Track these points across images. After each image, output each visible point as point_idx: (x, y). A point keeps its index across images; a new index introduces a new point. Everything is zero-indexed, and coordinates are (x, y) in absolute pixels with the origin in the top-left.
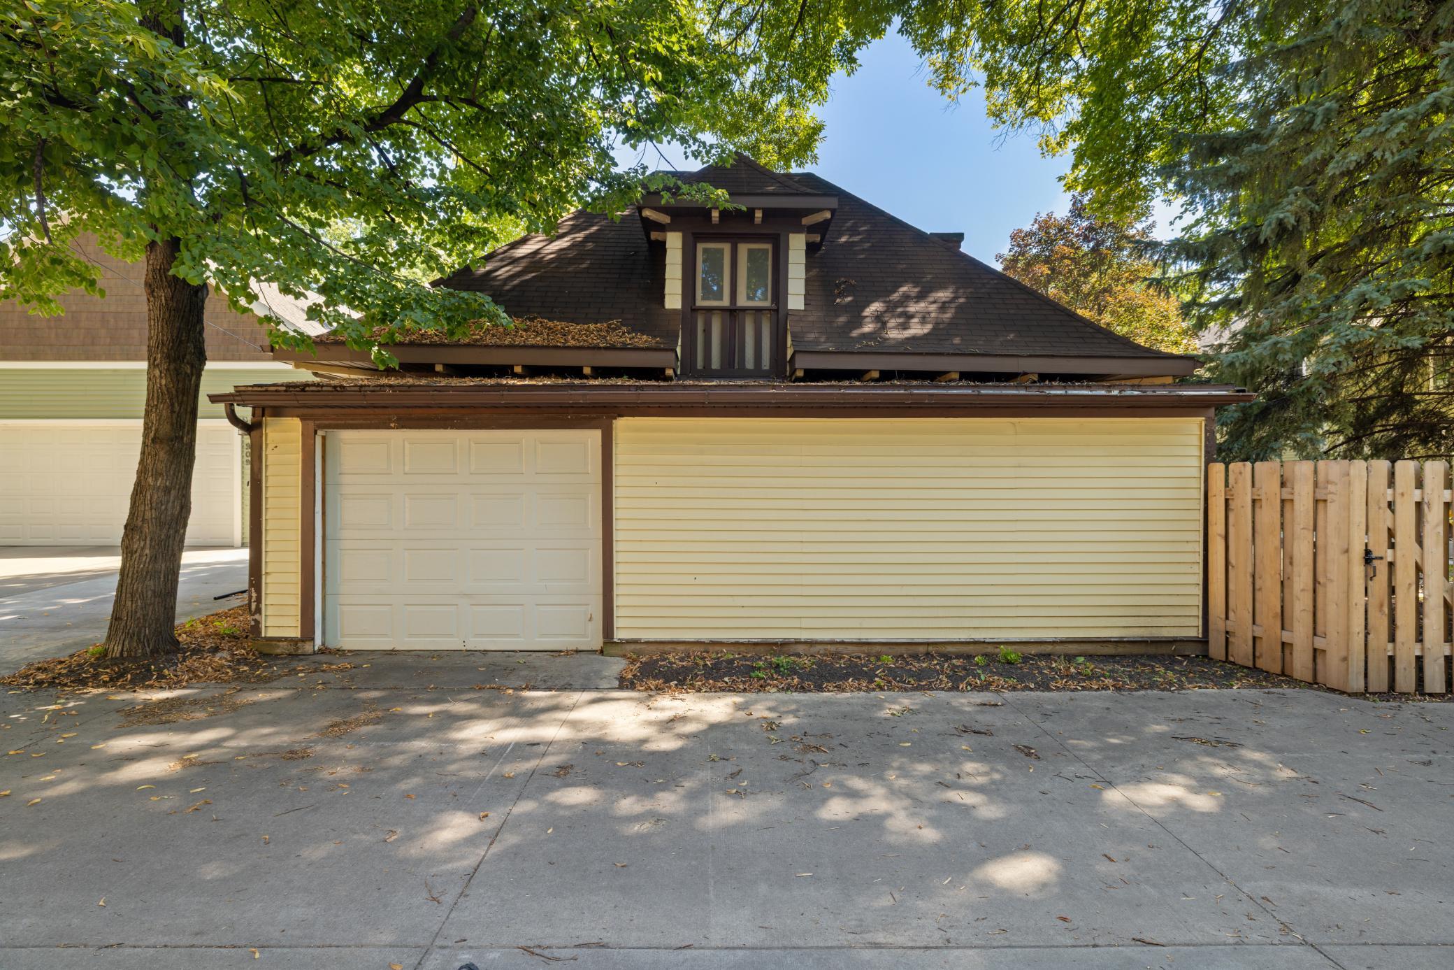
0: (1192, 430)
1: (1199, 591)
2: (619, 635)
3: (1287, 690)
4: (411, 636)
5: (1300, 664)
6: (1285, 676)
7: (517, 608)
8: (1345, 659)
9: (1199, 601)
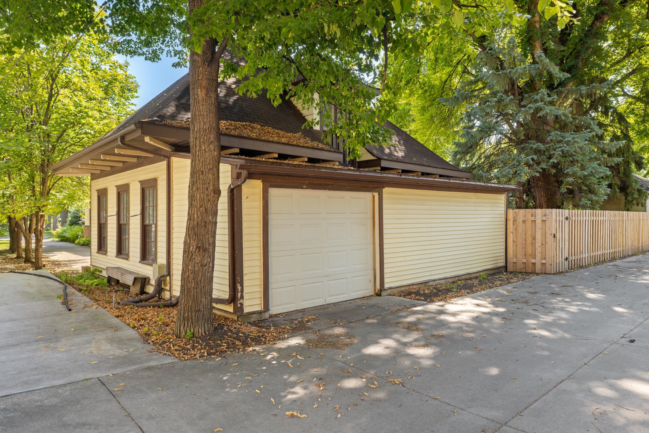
0: (502, 198)
1: (504, 251)
2: (386, 286)
3: (534, 277)
4: (303, 301)
5: (538, 268)
6: (534, 273)
7: (345, 280)
8: (551, 265)
9: (504, 254)
